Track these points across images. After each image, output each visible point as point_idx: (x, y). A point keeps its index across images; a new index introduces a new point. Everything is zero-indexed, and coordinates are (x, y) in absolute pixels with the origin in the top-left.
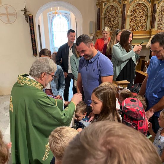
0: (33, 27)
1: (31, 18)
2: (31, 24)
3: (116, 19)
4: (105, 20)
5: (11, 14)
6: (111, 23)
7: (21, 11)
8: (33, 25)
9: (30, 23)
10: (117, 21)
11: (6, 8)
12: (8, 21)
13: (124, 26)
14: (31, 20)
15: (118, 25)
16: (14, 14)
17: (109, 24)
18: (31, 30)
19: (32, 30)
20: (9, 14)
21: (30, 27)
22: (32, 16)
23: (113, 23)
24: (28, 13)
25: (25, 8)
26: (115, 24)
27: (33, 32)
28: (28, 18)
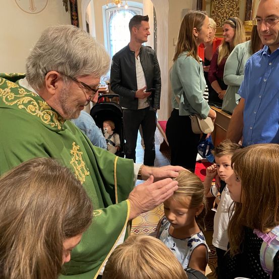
1: (74, 2)
3: (234, 3)
4: (211, 5)
6: (224, 10)
10: (237, 6)
13: (250, 15)
14: (74, 7)
15: (238, 13)
17: (219, 13)
23: (227, 10)
26: (231, 12)
28: (69, 3)
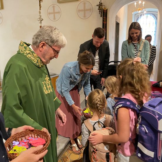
0: (106, 21)
1: (105, 12)
2: (104, 18)
5: (87, 10)
7: (97, 5)
8: (106, 19)
9: (103, 16)
11: (85, 4)
12: (85, 16)
14: (105, 14)
16: (90, 10)
18: (103, 24)
19: (105, 24)
20: (86, 10)
21: (103, 21)
22: (107, 10)
24: (103, 7)
25: (100, 2)
27: (105, 26)
28: (102, 12)
